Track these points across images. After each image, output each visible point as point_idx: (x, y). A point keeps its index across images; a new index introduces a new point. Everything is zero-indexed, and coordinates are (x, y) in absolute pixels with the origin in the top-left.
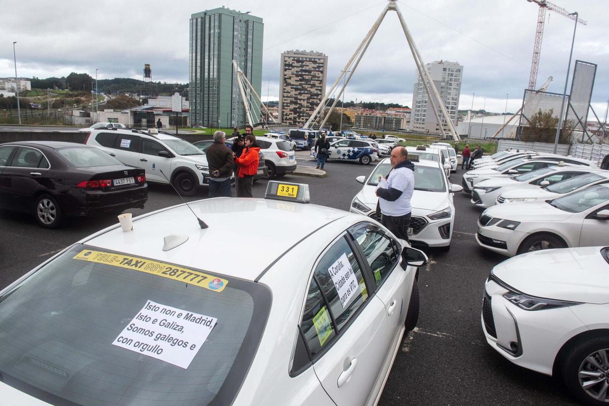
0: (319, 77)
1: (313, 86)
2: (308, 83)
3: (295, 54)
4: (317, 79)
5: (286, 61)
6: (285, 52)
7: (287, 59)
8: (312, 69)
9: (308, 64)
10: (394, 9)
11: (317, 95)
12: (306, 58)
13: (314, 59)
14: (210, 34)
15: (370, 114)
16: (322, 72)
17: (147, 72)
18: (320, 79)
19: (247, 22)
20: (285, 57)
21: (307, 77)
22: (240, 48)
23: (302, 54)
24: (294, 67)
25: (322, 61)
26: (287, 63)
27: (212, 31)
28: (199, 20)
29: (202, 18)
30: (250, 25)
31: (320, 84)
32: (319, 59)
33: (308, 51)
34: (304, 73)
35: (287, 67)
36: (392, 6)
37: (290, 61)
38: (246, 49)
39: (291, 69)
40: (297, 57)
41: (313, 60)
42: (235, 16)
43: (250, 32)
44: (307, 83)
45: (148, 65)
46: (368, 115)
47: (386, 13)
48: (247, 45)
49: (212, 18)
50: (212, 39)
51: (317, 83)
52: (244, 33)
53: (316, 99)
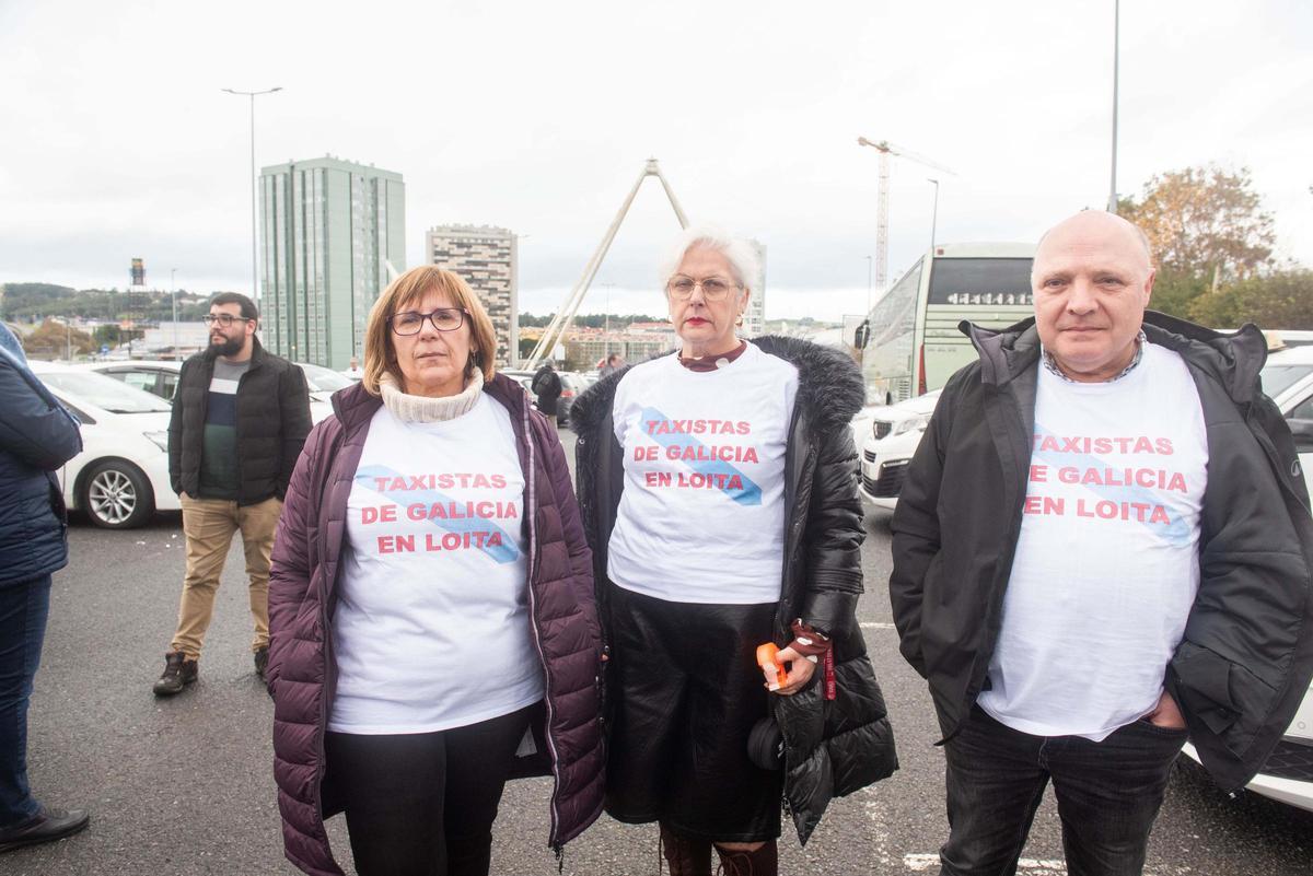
0: (503, 274)
1: (493, 290)
2: (483, 286)
3: (453, 231)
4: (499, 277)
5: (436, 246)
6: (432, 228)
7: (437, 241)
8: (489, 259)
9: (480, 250)
10: (655, 174)
11: (502, 308)
12: (476, 239)
13: (492, 240)
14: (304, 207)
15: (598, 339)
16: (508, 264)
17: (138, 273)
18: (505, 278)
19: (374, 182)
20: (433, 237)
21: (478, 275)
22: (363, 230)
23: (466, 231)
24: (454, 256)
25: (507, 244)
26: (438, 249)
27: (309, 201)
28: (280, 180)
29: (285, 175)
30: (381, 186)
31: (506, 286)
32: (502, 241)
33: (478, 224)
34: (473, 268)
35: (439, 258)
36: (653, 170)
37: (444, 245)
38: (375, 231)
39: (446, 261)
40: (459, 238)
41: (489, 242)
42: (350, 172)
43: (381, 199)
44: (480, 286)
45: (140, 260)
46: (595, 341)
47: (642, 180)
48: (377, 223)
49: (309, 176)
50: (309, 216)
51: (500, 286)
52: (370, 202)
53: (501, 315)
